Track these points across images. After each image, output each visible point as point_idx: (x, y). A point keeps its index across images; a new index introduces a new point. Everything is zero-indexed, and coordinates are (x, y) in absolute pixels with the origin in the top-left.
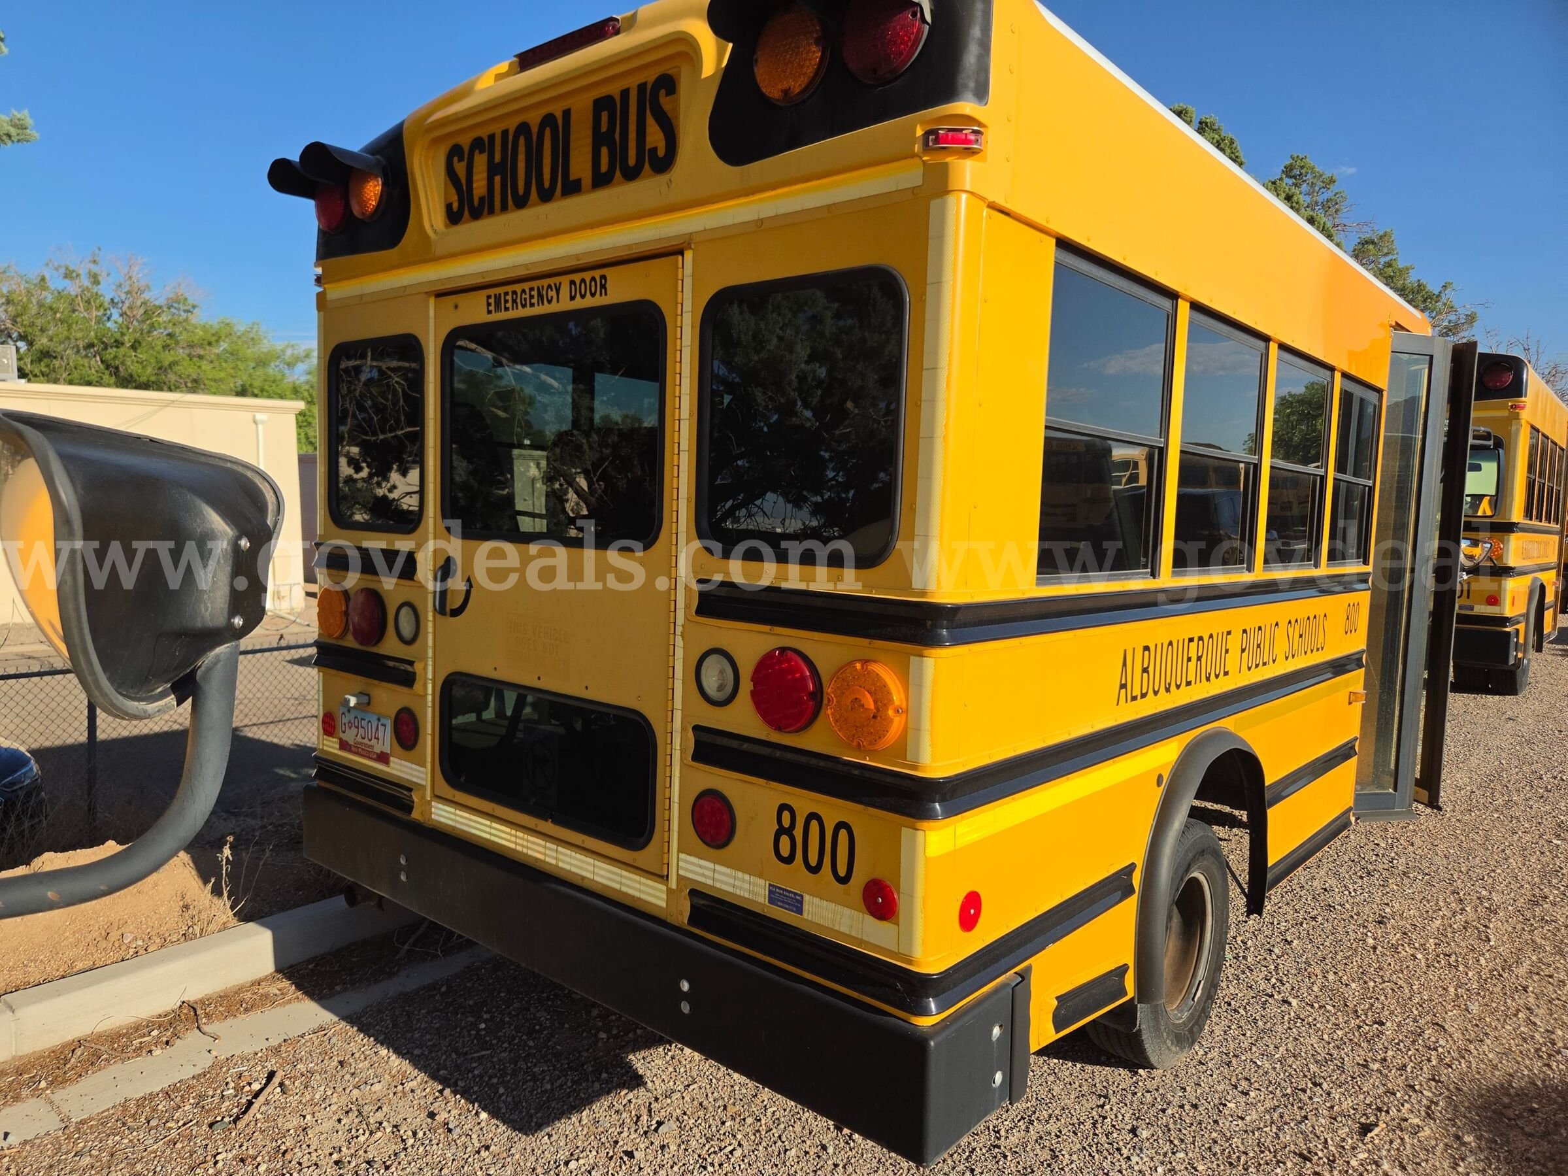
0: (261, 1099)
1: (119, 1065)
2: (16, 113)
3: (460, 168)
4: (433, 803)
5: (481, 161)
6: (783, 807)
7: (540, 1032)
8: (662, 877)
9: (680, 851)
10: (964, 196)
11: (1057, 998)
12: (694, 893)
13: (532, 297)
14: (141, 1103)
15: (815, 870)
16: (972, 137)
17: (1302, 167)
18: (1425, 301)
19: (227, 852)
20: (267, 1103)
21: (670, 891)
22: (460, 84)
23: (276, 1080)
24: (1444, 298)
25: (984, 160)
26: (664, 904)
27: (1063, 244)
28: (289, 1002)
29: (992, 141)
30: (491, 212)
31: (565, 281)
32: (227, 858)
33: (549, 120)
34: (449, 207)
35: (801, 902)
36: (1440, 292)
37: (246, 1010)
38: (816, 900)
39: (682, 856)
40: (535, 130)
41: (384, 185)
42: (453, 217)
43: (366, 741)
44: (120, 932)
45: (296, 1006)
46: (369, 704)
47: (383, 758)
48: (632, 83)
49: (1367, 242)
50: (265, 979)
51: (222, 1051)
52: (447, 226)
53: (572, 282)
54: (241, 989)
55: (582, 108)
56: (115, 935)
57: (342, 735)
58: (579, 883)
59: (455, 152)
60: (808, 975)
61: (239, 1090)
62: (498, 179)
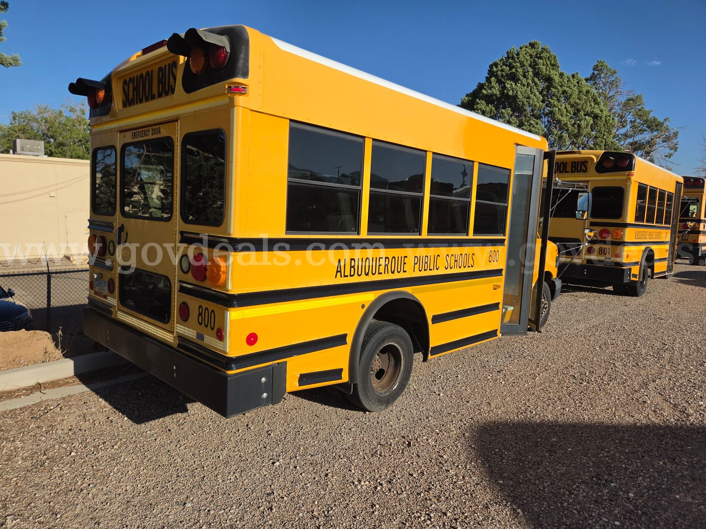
0: (52, 411)
1: (8, 401)
3: (126, 88)
4: (118, 312)
5: (131, 86)
6: (200, 306)
8: (172, 332)
9: (177, 323)
10: (241, 108)
11: (300, 374)
12: (179, 336)
13: (143, 134)
14: (11, 411)
15: (201, 324)
16: (242, 89)
17: (602, 66)
18: (656, 126)
19: (60, 332)
20: (54, 412)
21: (174, 337)
22: (126, 59)
23: (60, 406)
24: (665, 125)
25: (248, 96)
26: (173, 342)
28: (75, 385)
29: (251, 90)
30: (134, 104)
31: (150, 128)
32: (60, 334)
33: (148, 73)
34: (123, 101)
35: (203, 337)
36: (663, 122)
37: (59, 386)
38: (207, 336)
39: (177, 325)
40: (144, 76)
41: (105, 92)
42: (125, 105)
43: (101, 291)
44: (20, 359)
45: (77, 386)
46: (102, 277)
47: (105, 297)
48: (167, 63)
49: (630, 100)
50: (69, 378)
51: (44, 398)
52: (123, 108)
53: (152, 129)
54: (60, 380)
55: (156, 69)
56: (17, 360)
57: (95, 289)
58: (153, 336)
59: (125, 82)
60: (204, 361)
61: (45, 408)
62: (135, 92)
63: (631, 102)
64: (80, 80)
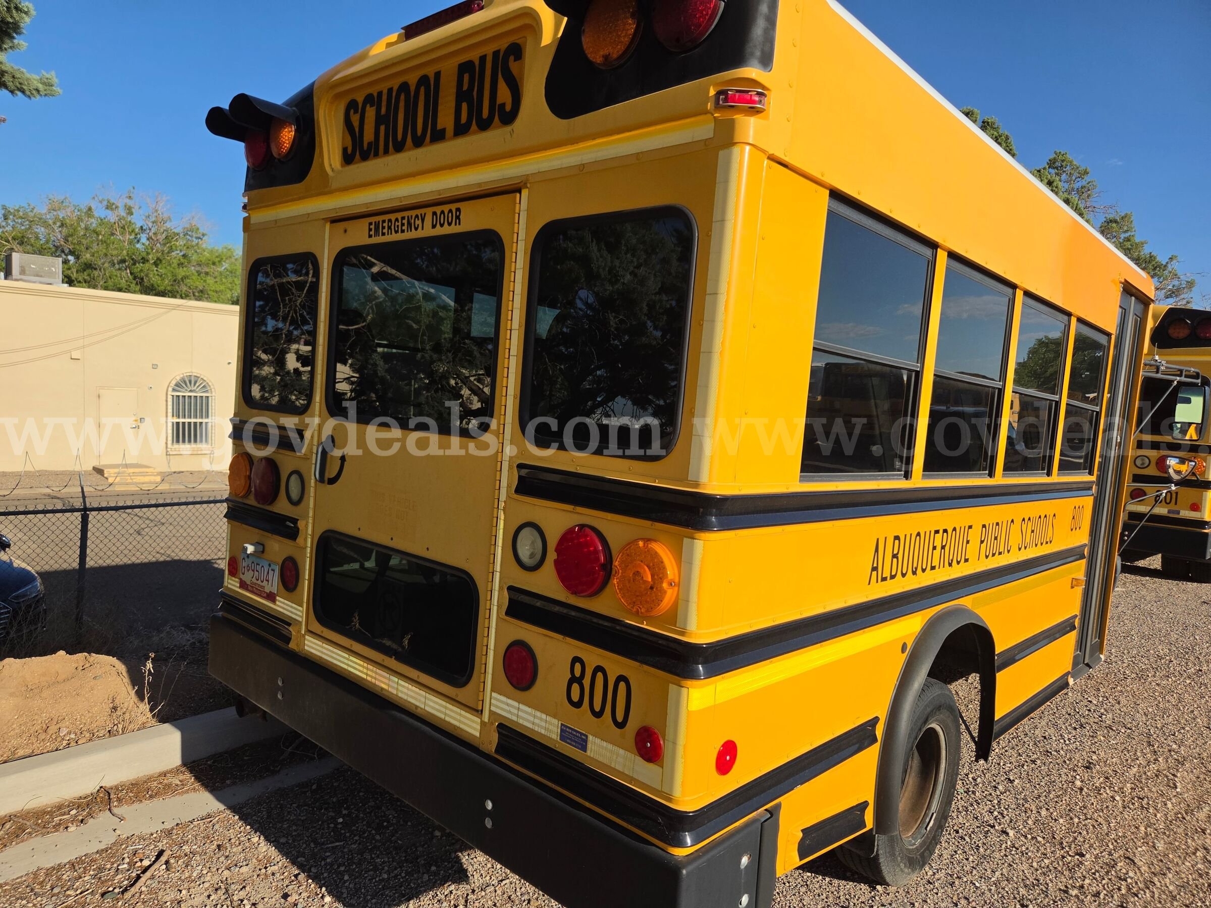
0: (148, 874)
1: (39, 838)
2: (44, 73)
3: (355, 119)
4: (307, 637)
5: (371, 113)
6: (576, 660)
7: (387, 827)
8: (477, 711)
9: (492, 690)
10: (748, 148)
11: (802, 831)
12: (501, 726)
13: (403, 225)
14: (49, 872)
15: (598, 715)
16: (757, 98)
17: (1063, 161)
18: (1155, 269)
19: (149, 665)
20: (152, 877)
21: (483, 724)
22: (357, 52)
23: (163, 859)
24: (1170, 268)
25: (767, 118)
26: (478, 734)
27: (836, 195)
28: (187, 792)
29: (772, 102)
30: (376, 155)
31: (429, 212)
32: (149, 670)
33: (424, 80)
34: (345, 150)
35: (586, 741)
36: (1167, 263)
37: (151, 797)
38: (598, 741)
39: (494, 695)
40: (413, 88)
41: (296, 131)
42: (348, 159)
43: (259, 582)
44: (58, 726)
45: (192, 795)
46: (263, 552)
47: (271, 597)
48: (489, 50)
49: (1111, 221)
50: (170, 772)
51: (124, 831)
52: (342, 166)
53: (434, 213)
54: (150, 779)
55: (449, 69)
56: (53, 729)
57: (242, 576)
58: (413, 710)
59: (352, 106)
60: (587, 804)
61: (132, 864)
62: (382, 128)
63: (1114, 225)
64: (242, 102)
